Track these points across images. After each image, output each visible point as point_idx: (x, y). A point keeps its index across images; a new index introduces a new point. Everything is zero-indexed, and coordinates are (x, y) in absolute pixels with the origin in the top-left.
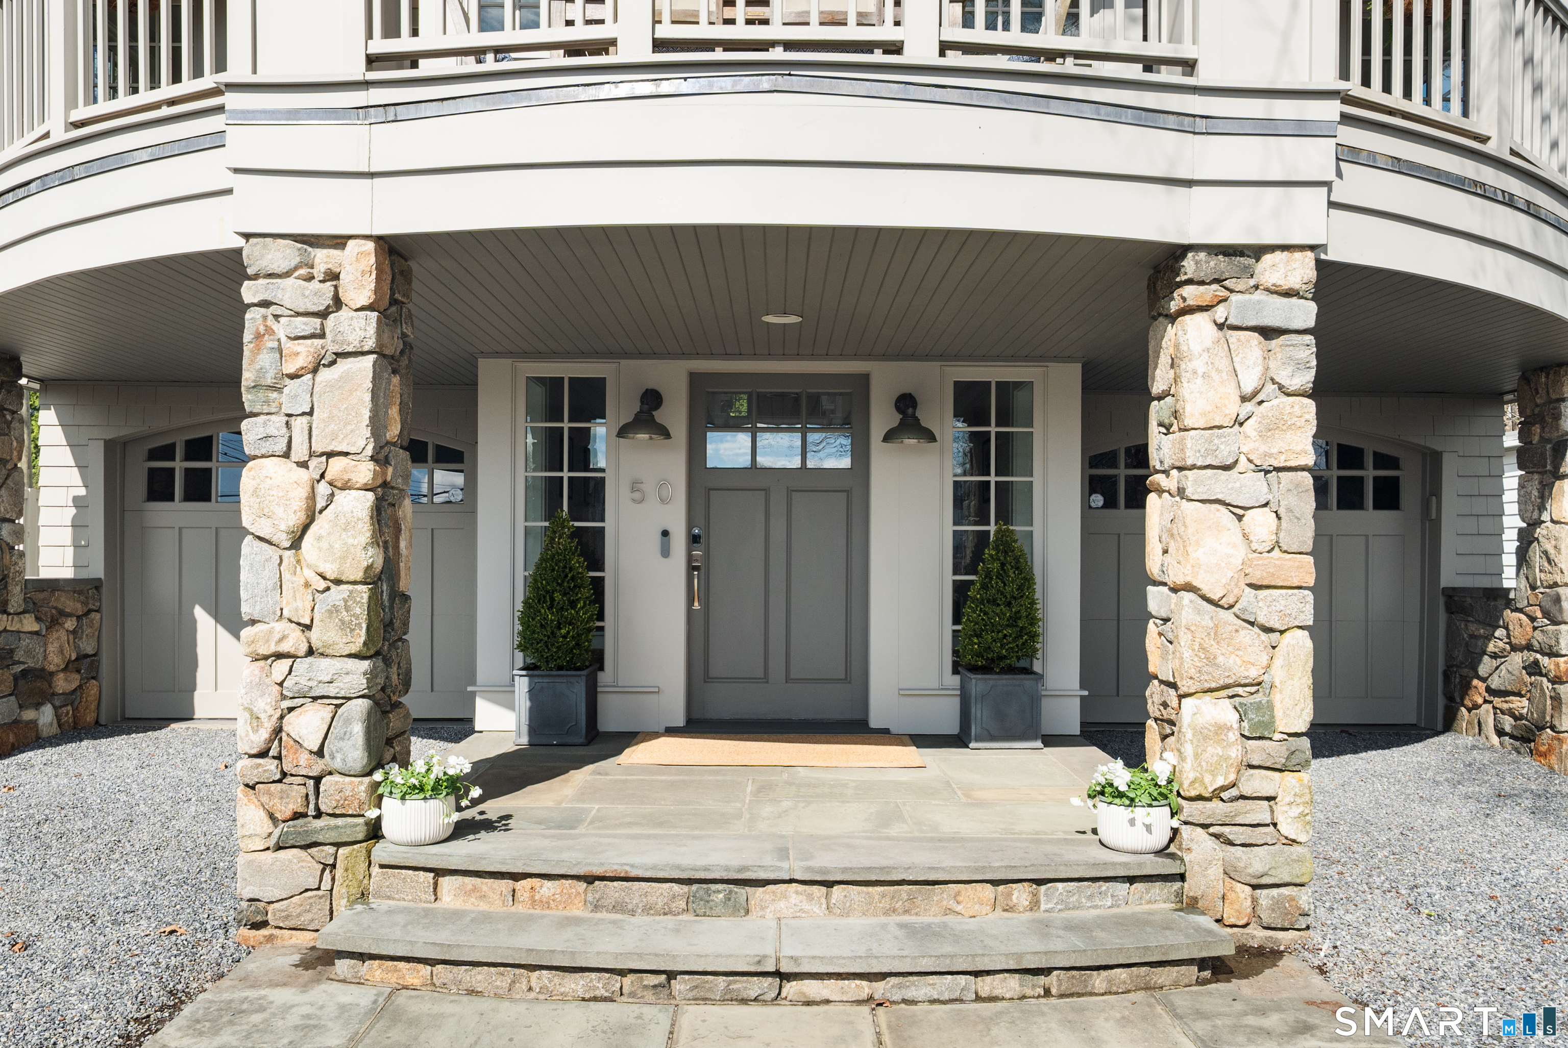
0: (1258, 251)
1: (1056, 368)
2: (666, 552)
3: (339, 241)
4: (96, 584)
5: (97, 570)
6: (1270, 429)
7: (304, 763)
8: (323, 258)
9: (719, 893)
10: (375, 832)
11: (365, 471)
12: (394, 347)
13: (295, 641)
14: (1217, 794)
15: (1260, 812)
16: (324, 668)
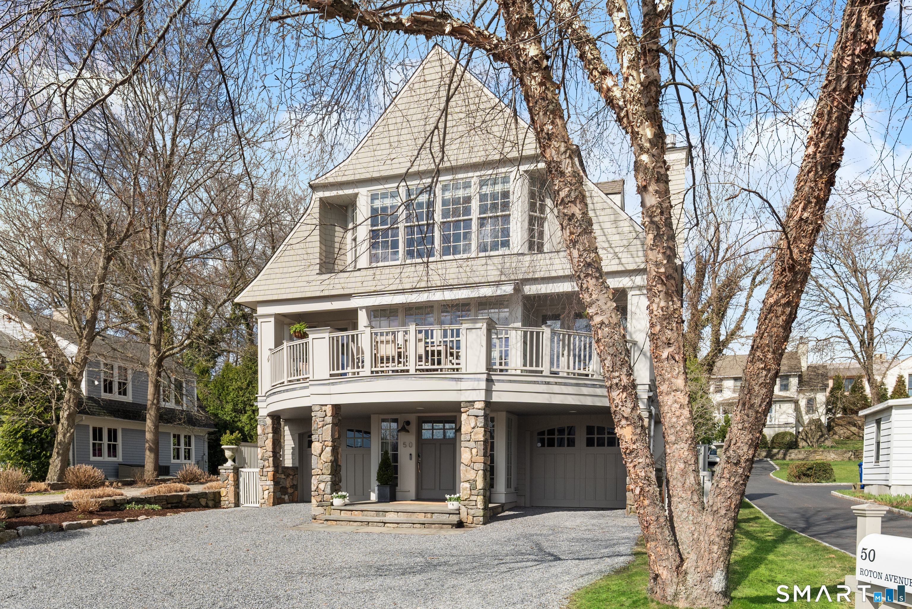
0: (474, 402)
1: (499, 413)
2: (411, 459)
3: (326, 405)
4: (296, 468)
5: (297, 465)
6: (476, 434)
7: (321, 492)
8: (323, 408)
9: (381, 513)
10: (332, 504)
11: (330, 444)
12: (336, 421)
13: (320, 472)
14: (466, 500)
15: (474, 503)
16: (324, 476)
